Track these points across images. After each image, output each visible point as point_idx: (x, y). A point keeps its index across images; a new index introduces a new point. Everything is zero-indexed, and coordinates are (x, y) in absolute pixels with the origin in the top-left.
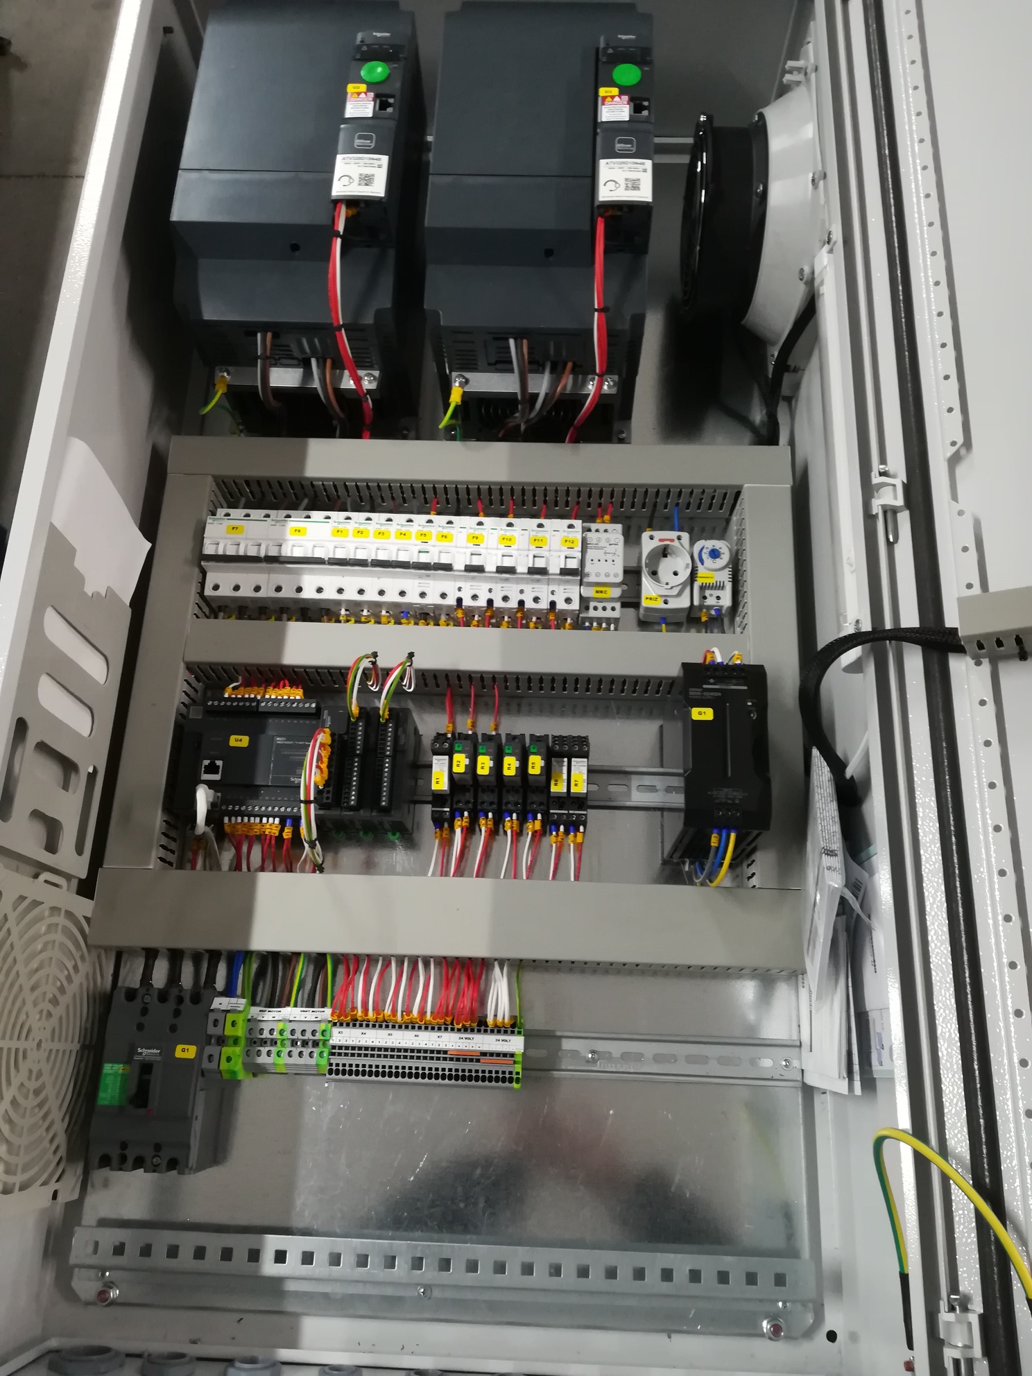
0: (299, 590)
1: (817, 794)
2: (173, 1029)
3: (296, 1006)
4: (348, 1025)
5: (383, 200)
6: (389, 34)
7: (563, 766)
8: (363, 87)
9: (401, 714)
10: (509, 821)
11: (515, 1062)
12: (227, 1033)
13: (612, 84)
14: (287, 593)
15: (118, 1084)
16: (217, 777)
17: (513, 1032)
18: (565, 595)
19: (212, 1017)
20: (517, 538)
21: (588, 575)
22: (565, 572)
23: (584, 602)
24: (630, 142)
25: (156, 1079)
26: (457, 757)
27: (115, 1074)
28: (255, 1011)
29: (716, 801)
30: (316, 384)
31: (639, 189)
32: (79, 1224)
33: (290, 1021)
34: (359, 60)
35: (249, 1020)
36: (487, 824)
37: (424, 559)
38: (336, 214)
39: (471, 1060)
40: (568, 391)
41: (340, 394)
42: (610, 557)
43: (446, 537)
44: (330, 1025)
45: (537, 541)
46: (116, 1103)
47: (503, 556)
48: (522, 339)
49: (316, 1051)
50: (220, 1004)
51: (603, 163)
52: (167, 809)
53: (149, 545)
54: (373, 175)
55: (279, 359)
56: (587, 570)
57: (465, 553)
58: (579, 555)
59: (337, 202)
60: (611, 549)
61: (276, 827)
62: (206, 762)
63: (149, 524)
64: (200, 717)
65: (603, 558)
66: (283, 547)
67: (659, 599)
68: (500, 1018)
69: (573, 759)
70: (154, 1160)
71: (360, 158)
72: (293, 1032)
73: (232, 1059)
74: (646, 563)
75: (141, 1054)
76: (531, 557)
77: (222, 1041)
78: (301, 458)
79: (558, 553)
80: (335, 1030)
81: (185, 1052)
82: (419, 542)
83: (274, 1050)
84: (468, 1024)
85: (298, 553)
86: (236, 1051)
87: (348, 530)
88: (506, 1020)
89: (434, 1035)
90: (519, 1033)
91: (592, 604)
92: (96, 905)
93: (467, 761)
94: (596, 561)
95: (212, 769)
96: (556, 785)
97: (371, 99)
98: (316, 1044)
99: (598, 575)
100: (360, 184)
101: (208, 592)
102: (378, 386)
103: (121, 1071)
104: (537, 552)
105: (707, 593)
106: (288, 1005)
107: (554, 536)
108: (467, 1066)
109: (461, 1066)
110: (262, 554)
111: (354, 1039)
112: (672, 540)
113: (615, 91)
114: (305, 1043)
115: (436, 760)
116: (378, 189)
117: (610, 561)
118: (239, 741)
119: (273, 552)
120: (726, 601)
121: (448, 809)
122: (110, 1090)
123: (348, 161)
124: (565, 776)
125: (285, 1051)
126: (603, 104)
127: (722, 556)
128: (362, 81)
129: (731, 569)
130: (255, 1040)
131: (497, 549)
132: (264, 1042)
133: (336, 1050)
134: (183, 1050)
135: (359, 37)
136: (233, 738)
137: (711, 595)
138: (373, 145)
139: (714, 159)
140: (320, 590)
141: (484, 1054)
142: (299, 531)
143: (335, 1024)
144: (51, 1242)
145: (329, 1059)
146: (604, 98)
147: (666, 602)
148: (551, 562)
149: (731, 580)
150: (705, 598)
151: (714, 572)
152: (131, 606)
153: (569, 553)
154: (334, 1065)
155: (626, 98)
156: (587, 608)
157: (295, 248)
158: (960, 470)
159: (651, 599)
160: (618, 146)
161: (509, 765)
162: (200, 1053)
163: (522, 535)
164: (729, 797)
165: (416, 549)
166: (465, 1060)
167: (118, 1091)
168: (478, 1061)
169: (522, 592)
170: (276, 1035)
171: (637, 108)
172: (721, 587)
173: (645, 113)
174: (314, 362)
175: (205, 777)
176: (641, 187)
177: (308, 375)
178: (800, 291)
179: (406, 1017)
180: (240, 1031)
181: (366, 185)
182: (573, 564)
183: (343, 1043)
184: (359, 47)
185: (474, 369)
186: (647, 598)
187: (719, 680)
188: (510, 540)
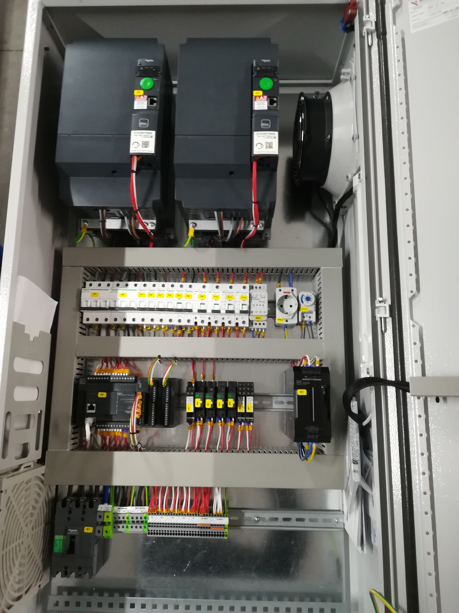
0: (125, 320)
1: (350, 428)
2: (83, 519)
3: (133, 506)
4: (155, 514)
5: (154, 155)
6: (152, 60)
7: (243, 400)
8: (142, 92)
9: (172, 381)
10: (220, 422)
11: (225, 528)
12: (105, 521)
13: (260, 89)
14: (120, 321)
15: (62, 544)
16: (94, 411)
17: (224, 516)
18: (243, 320)
19: (98, 514)
20: (220, 296)
21: (252, 312)
22: (242, 312)
23: (251, 323)
24: (268, 122)
25: (77, 541)
26: (197, 400)
27: (60, 540)
28: (116, 508)
29: (308, 432)
30: (127, 227)
31: (272, 147)
32: (50, 594)
33: (131, 513)
34: (139, 76)
35: (114, 513)
36: (211, 424)
37: (179, 307)
38: (132, 159)
39: (207, 528)
40: (242, 229)
41: (138, 231)
42: (262, 304)
43: (189, 296)
44: (148, 514)
45: (229, 297)
46: (61, 552)
47: (215, 304)
48: (220, 211)
49: (143, 526)
50: (101, 508)
51: (256, 134)
52: (73, 422)
53: (56, 303)
54: (148, 142)
55: (110, 217)
56: (252, 309)
57: (198, 304)
58: (248, 304)
59: (132, 156)
60: (262, 300)
61: (120, 433)
62: (89, 405)
63: (56, 294)
64: (85, 383)
65: (259, 304)
66: (117, 302)
67: (284, 320)
68: (218, 511)
69: (247, 397)
70: (79, 572)
71: (142, 133)
72: (132, 518)
73: (108, 531)
74: (278, 303)
75: (70, 532)
76: (227, 305)
77: (103, 524)
78: (122, 257)
79: (238, 303)
80: (150, 517)
81: (88, 530)
82: (177, 299)
83: (125, 525)
84: (205, 514)
85: (123, 305)
86: (109, 528)
87: (145, 294)
88: (221, 512)
89: (191, 518)
90: (226, 516)
91: (254, 323)
92: (46, 468)
93: (201, 402)
94: (256, 305)
95: (91, 408)
96: (240, 409)
97: (146, 99)
98: (142, 522)
99: (256, 312)
100: (142, 147)
101: (85, 322)
102: (156, 227)
103: (62, 538)
104: (229, 303)
105: (305, 315)
106: (129, 505)
107: (237, 295)
108: (205, 530)
109: (203, 530)
110: (108, 306)
111: (158, 520)
112: (289, 293)
113: (260, 93)
114: (138, 522)
115: (188, 398)
116: (151, 149)
117: (262, 306)
118: (102, 395)
119: (112, 306)
120: (313, 319)
121: (194, 418)
122: (58, 546)
123: (137, 134)
124: (244, 405)
125: (129, 526)
126: (255, 100)
127: (311, 300)
128: (140, 88)
129: (315, 305)
130: (117, 522)
131: (212, 301)
132: (121, 522)
133: (150, 525)
134: (87, 529)
135: (139, 61)
136: (99, 393)
137: (307, 316)
138: (148, 125)
139: (308, 116)
140: (134, 320)
141: (212, 525)
142: (123, 295)
143: (150, 514)
144: (39, 598)
145: (148, 529)
146: (256, 97)
147: (287, 321)
148: (236, 307)
149: (315, 310)
150: (304, 317)
151: (308, 307)
152: (51, 333)
153: (243, 303)
154: (150, 531)
155: (266, 97)
156: (252, 324)
157: (114, 172)
158: (414, 302)
159: (280, 320)
160: (262, 125)
161: (219, 403)
162: (94, 530)
163: (223, 295)
164: (313, 430)
165: (176, 302)
166: (204, 528)
167: (61, 546)
168: (210, 528)
169: (223, 319)
170: (126, 519)
171: (271, 102)
172: (311, 312)
173: (275, 105)
174: (126, 218)
175: (89, 411)
176: (273, 146)
177: (123, 223)
178: (347, 184)
179: (179, 512)
180: (111, 520)
181: (146, 147)
182: (246, 308)
183: (153, 522)
184: (139, 67)
185: (198, 218)
186: (278, 319)
187: (309, 376)
188: (217, 297)
